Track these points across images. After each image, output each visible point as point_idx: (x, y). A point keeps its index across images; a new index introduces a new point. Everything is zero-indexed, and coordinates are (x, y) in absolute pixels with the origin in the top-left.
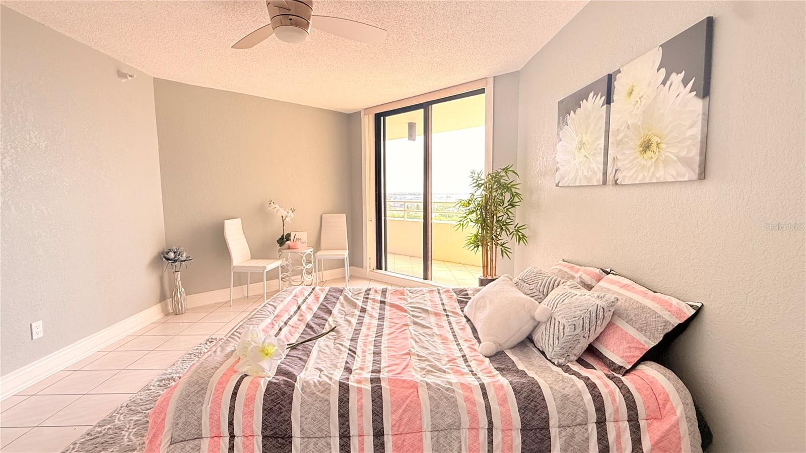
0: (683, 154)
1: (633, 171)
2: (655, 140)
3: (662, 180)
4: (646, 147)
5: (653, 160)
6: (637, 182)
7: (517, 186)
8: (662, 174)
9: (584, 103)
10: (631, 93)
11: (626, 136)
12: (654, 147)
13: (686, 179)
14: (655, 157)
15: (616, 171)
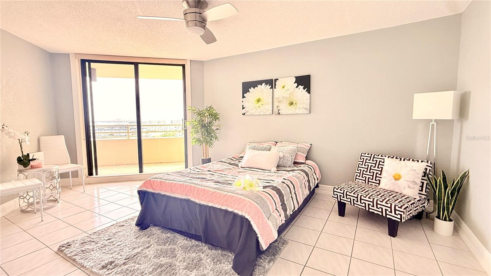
0: (304, 107)
1: (286, 110)
2: (294, 102)
3: (298, 113)
4: (292, 104)
5: (294, 108)
6: (289, 114)
7: (219, 115)
8: (297, 111)
9: (259, 86)
10: (284, 87)
11: (282, 100)
12: (294, 104)
13: (306, 113)
14: (295, 107)
15: (279, 110)
